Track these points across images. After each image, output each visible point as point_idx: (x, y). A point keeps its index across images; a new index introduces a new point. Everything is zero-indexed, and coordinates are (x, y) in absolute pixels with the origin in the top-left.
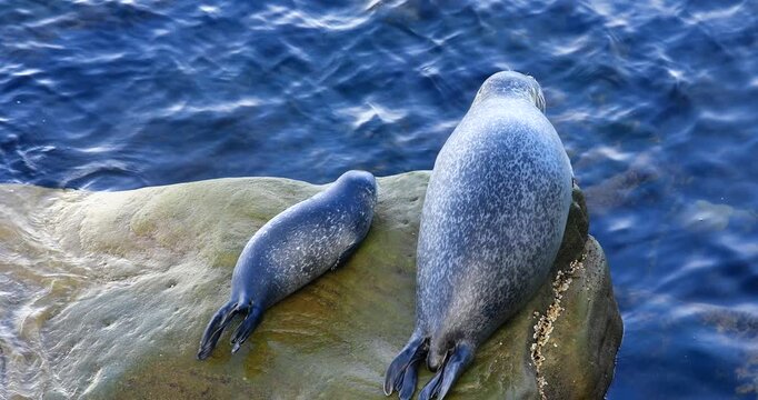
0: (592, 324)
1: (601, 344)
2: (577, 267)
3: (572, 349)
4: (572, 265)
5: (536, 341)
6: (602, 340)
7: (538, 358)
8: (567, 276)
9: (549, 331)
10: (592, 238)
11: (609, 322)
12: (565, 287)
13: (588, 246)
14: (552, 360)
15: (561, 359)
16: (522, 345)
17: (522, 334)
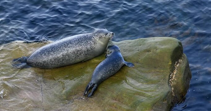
0: (184, 74)
1: (187, 80)
2: (180, 61)
3: (179, 81)
4: (179, 60)
5: (171, 79)
6: (187, 78)
7: (171, 83)
8: (178, 63)
9: (174, 76)
10: (184, 53)
11: (189, 73)
12: (178, 66)
13: (183, 55)
14: (175, 83)
15: (177, 83)
16: (167, 80)
17: (167, 77)
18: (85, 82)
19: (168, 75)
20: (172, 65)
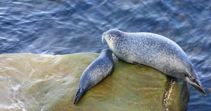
0: (181, 93)
3: (175, 101)
5: (165, 98)
6: (184, 98)
7: (166, 103)
8: (174, 80)
9: (169, 96)
11: (186, 93)
12: (174, 83)
14: (170, 104)
15: (173, 103)
16: (161, 99)
17: (161, 96)
18: (67, 100)
19: (163, 94)
20: (167, 82)
